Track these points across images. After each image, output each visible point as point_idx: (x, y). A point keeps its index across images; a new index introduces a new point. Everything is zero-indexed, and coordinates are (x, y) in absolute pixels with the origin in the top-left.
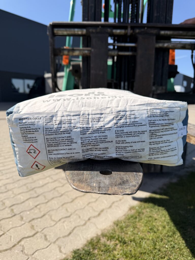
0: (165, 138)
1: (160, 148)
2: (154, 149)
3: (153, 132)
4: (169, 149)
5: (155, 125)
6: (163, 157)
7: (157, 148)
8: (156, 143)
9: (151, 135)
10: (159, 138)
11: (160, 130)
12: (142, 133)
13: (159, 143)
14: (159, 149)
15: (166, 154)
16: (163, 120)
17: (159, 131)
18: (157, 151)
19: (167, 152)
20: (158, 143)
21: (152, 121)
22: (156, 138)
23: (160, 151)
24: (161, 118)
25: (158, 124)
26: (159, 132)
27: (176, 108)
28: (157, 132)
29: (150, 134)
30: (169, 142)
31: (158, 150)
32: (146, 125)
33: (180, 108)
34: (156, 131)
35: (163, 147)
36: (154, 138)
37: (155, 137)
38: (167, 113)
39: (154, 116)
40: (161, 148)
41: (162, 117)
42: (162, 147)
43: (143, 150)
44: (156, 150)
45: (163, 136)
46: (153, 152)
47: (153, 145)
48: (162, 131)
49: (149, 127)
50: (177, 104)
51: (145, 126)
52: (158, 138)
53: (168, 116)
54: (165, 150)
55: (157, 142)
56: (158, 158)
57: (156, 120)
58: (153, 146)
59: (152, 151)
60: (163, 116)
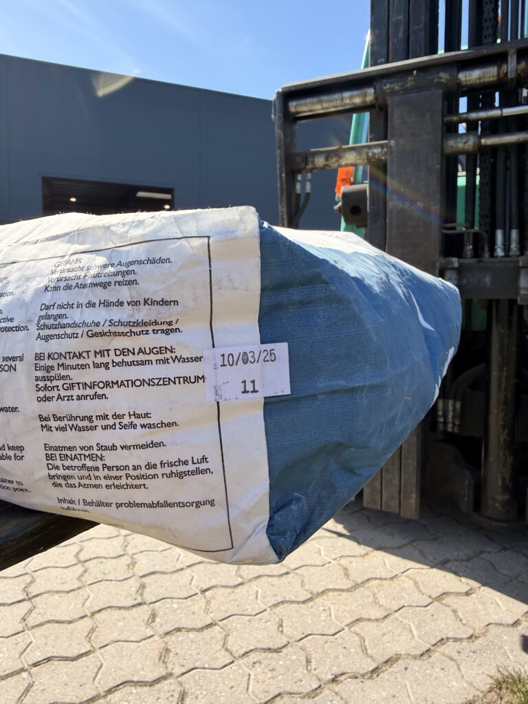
0: (120, 401)
1: (99, 453)
2: (69, 453)
3: (50, 363)
4: (155, 466)
5: (61, 331)
6: (130, 505)
7: (79, 451)
8: (75, 423)
9: (44, 379)
10: (86, 397)
11: (85, 355)
12: (6, 368)
13: (87, 423)
14: (91, 457)
15: (137, 487)
16: (106, 304)
17: (81, 362)
18: (84, 466)
19: (140, 476)
20: (81, 424)
21: (55, 312)
22: (70, 398)
23: (97, 469)
24: (100, 294)
25: (75, 325)
26: (83, 367)
27: (183, 242)
28: (72, 368)
29: (39, 374)
30: (143, 426)
31: (89, 463)
32: (26, 328)
33: (206, 240)
34: (62, 361)
35: (114, 448)
36: (59, 397)
37: (63, 393)
38: (131, 268)
39: (70, 283)
40: (104, 453)
41: (105, 288)
42: (106, 448)
43: (19, 453)
44: (76, 463)
45: (106, 391)
46: (68, 468)
47: (60, 433)
48: (99, 360)
49: (39, 337)
50: (197, 221)
51: (21, 334)
52: (79, 398)
53: (131, 283)
54: (126, 467)
55: (76, 419)
56: (100, 504)
57: (72, 306)
58: (58, 438)
59: (58, 463)
60: (109, 284)
